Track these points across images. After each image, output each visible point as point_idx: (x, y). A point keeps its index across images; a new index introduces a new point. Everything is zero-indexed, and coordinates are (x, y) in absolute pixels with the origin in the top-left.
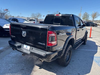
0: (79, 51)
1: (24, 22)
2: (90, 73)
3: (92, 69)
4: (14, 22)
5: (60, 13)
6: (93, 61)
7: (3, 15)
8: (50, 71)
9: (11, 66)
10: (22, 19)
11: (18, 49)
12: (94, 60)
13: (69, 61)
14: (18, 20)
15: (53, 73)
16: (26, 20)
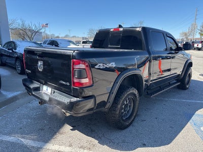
0: (166, 101)
1: (69, 47)
2: (169, 145)
3: (177, 138)
4: (51, 46)
5: (120, 26)
6: (189, 123)
7: (34, 34)
8: (89, 136)
9: (25, 123)
10: (65, 40)
11: (33, 93)
12: (191, 121)
13: (133, 120)
14: (59, 42)
15: (93, 140)
16: (74, 43)
